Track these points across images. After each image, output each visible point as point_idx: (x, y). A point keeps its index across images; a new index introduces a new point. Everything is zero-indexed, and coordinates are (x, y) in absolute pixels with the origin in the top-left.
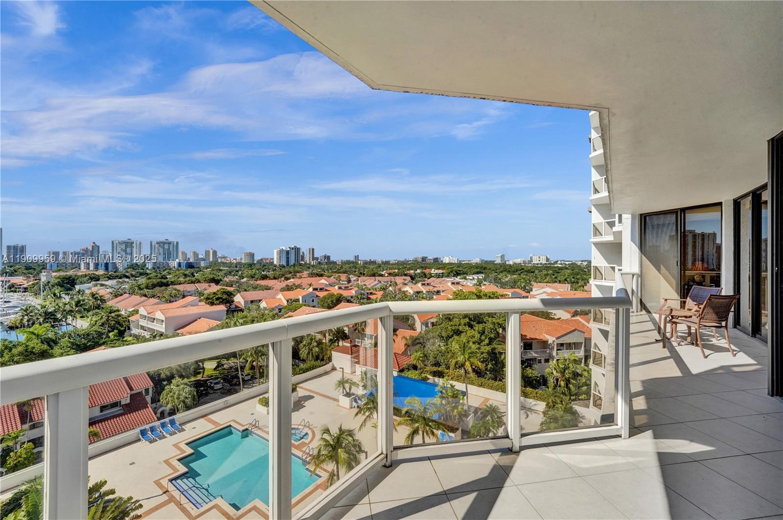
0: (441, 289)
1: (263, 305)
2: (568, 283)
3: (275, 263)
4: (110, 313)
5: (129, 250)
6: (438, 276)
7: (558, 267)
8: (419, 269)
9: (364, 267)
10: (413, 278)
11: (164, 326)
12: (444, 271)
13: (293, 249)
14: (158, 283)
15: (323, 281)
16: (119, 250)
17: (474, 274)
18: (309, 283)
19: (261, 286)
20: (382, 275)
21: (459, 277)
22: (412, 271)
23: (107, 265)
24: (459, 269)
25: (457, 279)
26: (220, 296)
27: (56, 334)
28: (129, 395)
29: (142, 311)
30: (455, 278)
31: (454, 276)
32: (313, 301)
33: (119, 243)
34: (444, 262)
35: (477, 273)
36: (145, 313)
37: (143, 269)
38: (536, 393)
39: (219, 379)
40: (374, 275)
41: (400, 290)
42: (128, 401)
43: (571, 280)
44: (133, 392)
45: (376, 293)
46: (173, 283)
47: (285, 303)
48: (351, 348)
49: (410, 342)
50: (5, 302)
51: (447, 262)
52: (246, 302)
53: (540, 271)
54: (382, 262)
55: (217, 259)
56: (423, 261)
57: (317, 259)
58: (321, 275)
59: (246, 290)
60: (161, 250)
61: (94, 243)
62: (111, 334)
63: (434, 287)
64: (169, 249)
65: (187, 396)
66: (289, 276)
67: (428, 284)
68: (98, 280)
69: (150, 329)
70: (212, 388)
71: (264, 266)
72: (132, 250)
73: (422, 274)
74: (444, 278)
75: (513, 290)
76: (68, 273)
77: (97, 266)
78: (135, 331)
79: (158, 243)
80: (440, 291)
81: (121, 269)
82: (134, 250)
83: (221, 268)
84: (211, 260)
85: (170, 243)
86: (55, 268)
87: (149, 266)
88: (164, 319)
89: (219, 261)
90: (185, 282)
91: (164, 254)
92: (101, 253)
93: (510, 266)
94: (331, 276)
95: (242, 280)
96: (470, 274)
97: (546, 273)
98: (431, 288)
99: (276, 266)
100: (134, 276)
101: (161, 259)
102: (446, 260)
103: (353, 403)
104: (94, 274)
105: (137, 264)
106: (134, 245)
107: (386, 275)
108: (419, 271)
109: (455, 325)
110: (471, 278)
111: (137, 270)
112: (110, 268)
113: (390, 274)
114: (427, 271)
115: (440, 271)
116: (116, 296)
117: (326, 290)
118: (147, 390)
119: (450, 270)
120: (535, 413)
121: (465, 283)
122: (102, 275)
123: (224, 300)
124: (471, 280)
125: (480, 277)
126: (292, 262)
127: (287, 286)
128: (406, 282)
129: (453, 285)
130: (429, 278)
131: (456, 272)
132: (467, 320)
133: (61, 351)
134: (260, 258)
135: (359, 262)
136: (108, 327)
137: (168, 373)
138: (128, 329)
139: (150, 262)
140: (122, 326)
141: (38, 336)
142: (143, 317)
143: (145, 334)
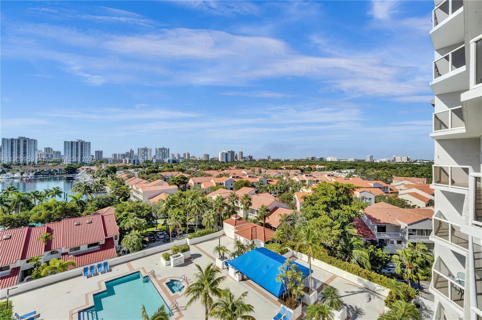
0: (320, 179)
1: (203, 186)
2: (425, 178)
3: (220, 160)
4: (117, 188)
5: (145, 153)
6: (321, 170)
7: (417, 164)
8: (308, 165)
9: (272, 163)
10: (302, 171)
11: (143, 197)
12: (325, 167)
13: (230, 152)
14: (153, 171)
15: (244, 172)
16: (141, 153)
17: (348, 169)
18: (234, 173)
19: (206, 174)
20: (281, 169)
21: (336, 171)
22: (302, 166)
23: (134, 160)
24: (336, 165)
25: (334, 172)
26: (179, 179)
27: (92, 198)
28: (104, 239)
29: (134, 188)
30: (333, 171)
31: (332, 170)
32: (232, 184)
33: (141, 149)
34: (327, 160)
35: (350, 168)
37: (150, 163)
38: (381, 279)
39: (165, 232)
40: (276, 169)
41: (289, 179)
42: (104, 243)
43: (427, 175)
44: (107, 237)
45: (274, 180)
46: (160, 171)
47: (215, 185)
48: (236, 221)
49: (283, 219)
50: (85, 179)
51: (330, 160)
52: (195, 184)
53: (401, 168)
54: (285, 160)
55: (190, 158)
56: (312, 159)
57: (245, 158)
58: (244, 168)
59: (197, 176)
60: (161, 153)
61: (132, 149)
62: (120, 199)
63: (314, 177)
64: (165, 152)
65: (135, 243)
66: (224, 168)
67: (310, 176)
68: (128, 169)
69: (137, 198)
70: (158, 237)
71: (213, 162)
73: (309, 169)
74: (324, 172)
75: (375, 182)
77: (130, 161)
78: (132, 198)
79: (159, 149)
80: (319, 180)
81: (141, 163)
82: (148, 153)
83: (190, 163)
84: (187, 158)
85: (165, 149)
86: (112, 162)
87: (154, 161)
88: (142, 192)
90: (167, 171)
91: (162, 155)
92: (134, 154)
93: (377, 164)
94: (249, 169)
95: (198, 170)
96: (345, 169)
97: (406, 169)
98: (311, 178)
99: (219, 162)
100: (145, 167)
101: (161, 158)
102: (329, 159)
103: (225, 265)
104: (127, 166)
105: (149, 161)
106: (148, 150)
107: (285, 169)
108: (307, 166)
109: (316, 209)
110: (345, 172)
111: (148, 163)
112: (136, 162)
113: (287, 168)
114: (312, 167)
115: (323, 167)
116: (130, 177)
117: (241, 178)
118: (116, 237)
119: (329, 166)
120: (379, 297)
121: (340, 175)
122: (130, 166)
123: (181, 182)
124: (345, 173)
125: (352, 171)
126: (229, 160)
127: (220, 174)
128: (297, 174)
129: (329, 177)
130: (314, 171)
131: (334, 167)
132: (325, 206)
133: (91, 208)
134: (212, 158)
135: (270, 160)
136: (119, 195)
137: (128, 227)
138: (129, 197)
139: (155, 160)
140: (127, 195)
141: (76, 199)
142: (135, 191)
143: (134, 200)
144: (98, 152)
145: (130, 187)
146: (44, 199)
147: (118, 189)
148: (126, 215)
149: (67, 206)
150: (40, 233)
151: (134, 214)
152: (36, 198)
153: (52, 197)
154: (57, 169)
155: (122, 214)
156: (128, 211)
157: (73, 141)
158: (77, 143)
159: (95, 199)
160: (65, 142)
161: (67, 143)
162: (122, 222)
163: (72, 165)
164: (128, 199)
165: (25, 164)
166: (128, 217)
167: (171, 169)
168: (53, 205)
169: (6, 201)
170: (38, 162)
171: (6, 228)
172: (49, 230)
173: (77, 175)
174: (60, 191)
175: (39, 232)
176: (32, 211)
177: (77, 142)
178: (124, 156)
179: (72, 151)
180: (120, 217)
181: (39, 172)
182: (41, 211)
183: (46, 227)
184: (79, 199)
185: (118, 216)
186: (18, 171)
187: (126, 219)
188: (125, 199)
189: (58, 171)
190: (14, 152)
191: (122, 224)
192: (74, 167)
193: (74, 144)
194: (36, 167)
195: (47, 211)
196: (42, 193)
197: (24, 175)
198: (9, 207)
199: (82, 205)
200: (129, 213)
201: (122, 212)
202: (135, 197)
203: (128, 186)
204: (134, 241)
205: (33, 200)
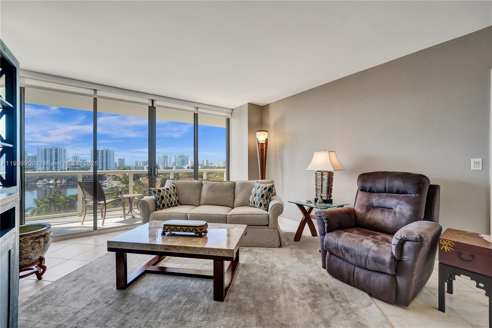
5: (166, 161)
50: (112, 185)
55: (208, 165)
60: (180, 160)
64: (184, 159)
79: (179, 156)
82: (168, 160)
84: (205, 165)
85: (184, 156)
89: (209, 166)
91: (182, 162)
95: (217, 177)
101: (180, 165)
105: (169, 167)
106: (168, 157)
139: (175, 167)
144: (121, 159)
167: (191, 175)
173: (104, 182)
177: (102, 150)
181: (71, 179)
189: (87, 178)
193: (99, 152)
197: (58, 182)
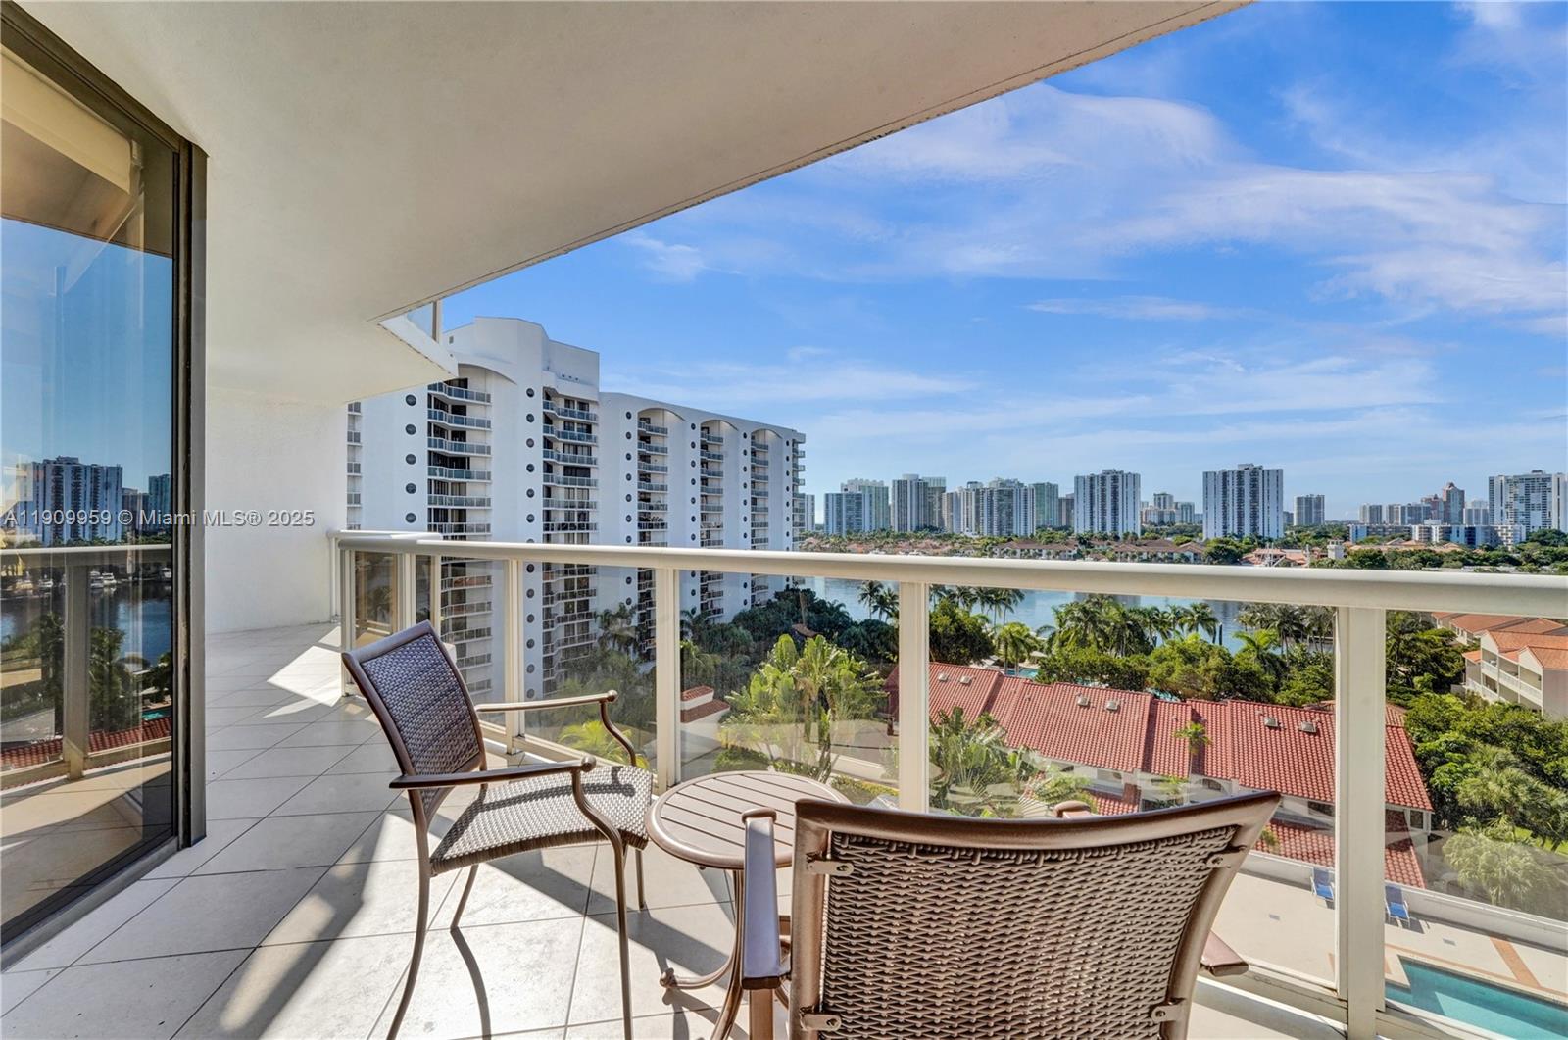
4: (1401, 633)
5: (1535, 498)
11: (1541, 692)
16: (1508, 498)
23: (1471, 534)
27: (1304, 653)
29: (1488, 642)
33: (1508, 481)
36: (1494, 649)
61: (1452, 485)
62: (1416, 680)
65: (1519, 876)
68: (1438, 564)
69: (1505, 691)
72: (1545, 498)
76: (1376, 548)
77: (1447, 535)
78: (1471, 685)
81: (1508, 543)
82: (1553, 497)
86: (1363, 536)
88: (1540, 673)
92: (1469, 505)
100: (1535, 561)
104: (1431, 551)
105: (1556, 533)
106: (1553, 485)
111: (1552, 547)
112: (1480, 539)
118: (1418, 817)
122: (1449, 555)
133: (1304, 685)
136: (1410, 663)
137: (1477, 800)
138: (1459, 678)
140: (1449, 670)
141: (1258, 648)
142: (1490, 657)
143: (1492, 698)
144: (1309, 500)
145: (1462, 640)
146: (1172, 633)
147: (1408, 637)
148: (1462, 748)
149: (1237, 663)
150: (1177, 720)
151: (1503, 753)
152: (1153, 626)
153: (1190, 630)
154: (1187, 554)
155: (1443, 738)
156: (1472, 734)
157: (1228, 469)
158: (1240, 474)
159: (1316, 661)
160: (1206, 475)
161: (1211, 479)
162: (1445, 767)
163: (1227, 543)
164: (1453, 687)
165: (1117, 538)
166: (1474, 756)
168: (1198, 651)
169: (1100, 622)
170: (1143, 532)
171: (1104, 686)
172: (1196, 718)
174: (1210, 616)
175: (1174, 716)
176: (1151, 658)
178: (1415, 513)
179: (1224, 503)
180: (1431, 745)
182: (1172, 663)
183: (1189, 708)
184: (1266, 649)
185: (1420, 740)
186: (1104, 553)
187: (1462, 763)
188: (1441, 685)
189: (1192, 559)
190: (1095, 509)
191: (1441, 776)
192: (1233, 548)
193: (1230, 479)
194: (1139, 545)
195: (1185, 664)
196: (1166, 615)
198: (1107, 638)
199: (1276, 670)
200: (1478, 744)
201: (1440, 730)
202: (1490, 683)
203: (1451, 636)
204: (1514, 864)
205: (1147, 629)
